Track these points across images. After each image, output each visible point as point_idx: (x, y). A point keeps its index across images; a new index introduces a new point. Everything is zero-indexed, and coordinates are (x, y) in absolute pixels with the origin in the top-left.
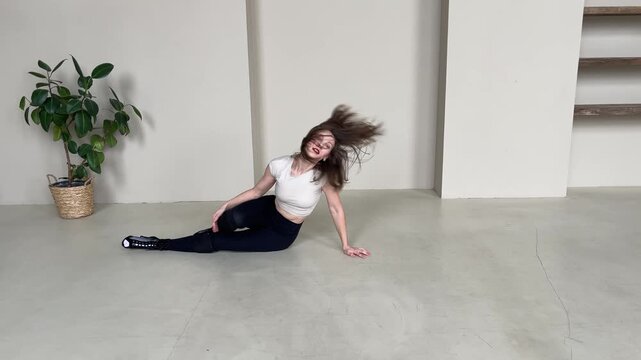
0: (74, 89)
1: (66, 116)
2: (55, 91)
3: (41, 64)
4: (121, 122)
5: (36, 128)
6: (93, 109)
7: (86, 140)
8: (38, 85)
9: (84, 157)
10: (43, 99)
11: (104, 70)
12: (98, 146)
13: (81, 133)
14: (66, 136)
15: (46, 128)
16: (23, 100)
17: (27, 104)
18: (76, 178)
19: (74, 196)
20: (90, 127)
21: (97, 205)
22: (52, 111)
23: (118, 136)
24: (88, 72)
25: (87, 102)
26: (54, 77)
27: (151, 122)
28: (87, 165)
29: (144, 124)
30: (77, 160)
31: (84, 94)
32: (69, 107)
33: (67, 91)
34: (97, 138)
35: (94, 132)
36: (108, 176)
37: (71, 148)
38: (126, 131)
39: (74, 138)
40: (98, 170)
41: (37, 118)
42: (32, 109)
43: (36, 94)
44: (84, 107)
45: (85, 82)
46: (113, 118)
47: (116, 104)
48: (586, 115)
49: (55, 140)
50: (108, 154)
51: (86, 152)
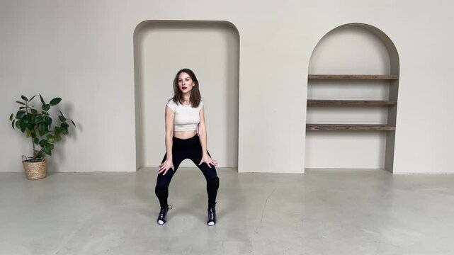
0: (40, 111)
1: (34, 125)
2: (29, 111)
3: (23, 97)
4: (64, 127)
5: (18, 131)
6: (49, 121)
7: (45, 137)
8: (21, 108)
9: (43, 146)
10: (23, 116)
11: (56, 101)
12: (51, 140)
13: (42, 134)
14: (33, 135)
15: (23, 131)
16: (12, 116)
17: (14, 118)
18: (38, 157)
19: (36, 168)
20: (47, 131)
21: (48, 172)
22: (27, 122)
23: (62, 136)
24: (47, 102)
25: (46, 118)
26: (29, 104)
27: (81, 128)
28: (44, 151)
29: (77, 129)
30: (38, 148)
31: (45, 113)
32: (37, 120)
33: (36, 111)
34: (50, 136)
35: (49, 133)
36: (55, 157)
37: (36, 141)
38: (66, 133)
39: (38, 136)
40: (50, 153)
41: (19, 126)
42: (17, 120)
43: (19, 113)
44: (44, 120)
45: (45, 107)
46: (60, 126)
47: (62, 118)
48: (312, 129)
49: (27, 137)
50: (56, 145)
51: (43, 144)
